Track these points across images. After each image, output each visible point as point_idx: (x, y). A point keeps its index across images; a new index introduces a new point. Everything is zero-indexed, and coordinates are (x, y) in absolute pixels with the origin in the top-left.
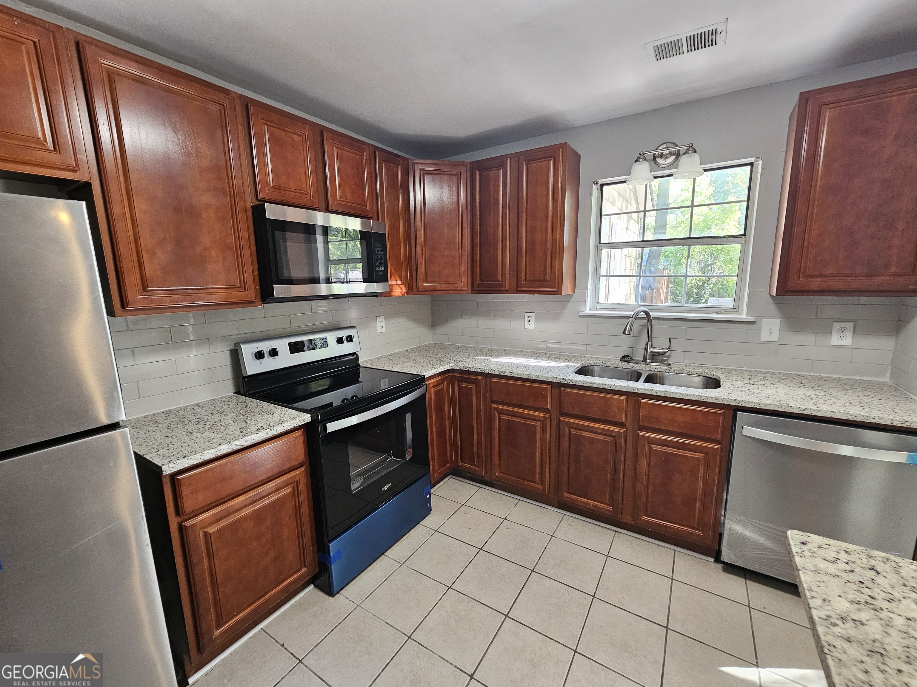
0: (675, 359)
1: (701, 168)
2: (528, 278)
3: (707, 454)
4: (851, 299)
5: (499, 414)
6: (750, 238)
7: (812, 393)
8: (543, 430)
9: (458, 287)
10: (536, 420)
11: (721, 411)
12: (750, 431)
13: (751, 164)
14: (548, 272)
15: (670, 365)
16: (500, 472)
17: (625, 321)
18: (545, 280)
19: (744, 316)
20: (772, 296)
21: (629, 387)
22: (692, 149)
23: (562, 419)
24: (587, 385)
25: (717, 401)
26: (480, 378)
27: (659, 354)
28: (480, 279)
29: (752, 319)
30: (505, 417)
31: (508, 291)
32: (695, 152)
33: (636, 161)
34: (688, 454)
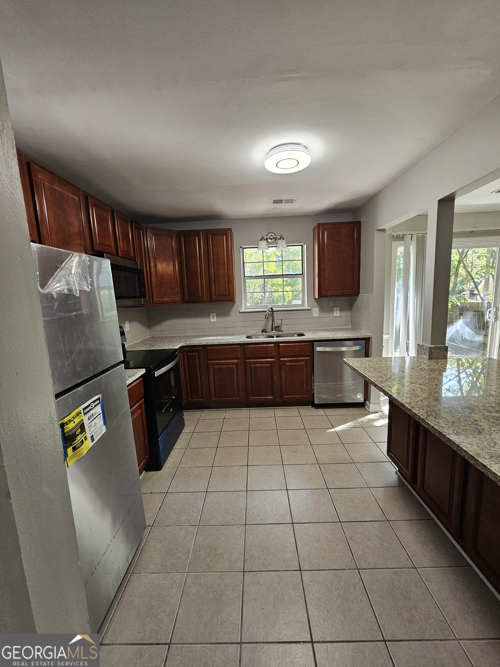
0: (283, 328)
1: (286, 245)
2: (217, 294)
3: (306, 362)
4: (337, 298)
5: (213, 366)
6: (304, 275)
7: (333, 333)
8: (237, 368)
9: (176, 300)
10: (233, 364)
11: (309, 343)
12: (318, 349)
13: (302, 245)
14: (227, 291)
15: (283, 331)
16: (215, 397)
17: (265, 313)
18: (226, 295)
19: (306, 307)
20: (315, 299)
21: (275, 340)
22: (282, 238)
23: (246, 361)
24: (257, 342)
25: (307, 340)
26: (200, 348)
27: (278, 327)
28: (188, 295)
29: (309, 308)
30: (217, 367)
31: (205, 301)
32: (284, 239)
33: (261, 240)
34: (299, 363)
